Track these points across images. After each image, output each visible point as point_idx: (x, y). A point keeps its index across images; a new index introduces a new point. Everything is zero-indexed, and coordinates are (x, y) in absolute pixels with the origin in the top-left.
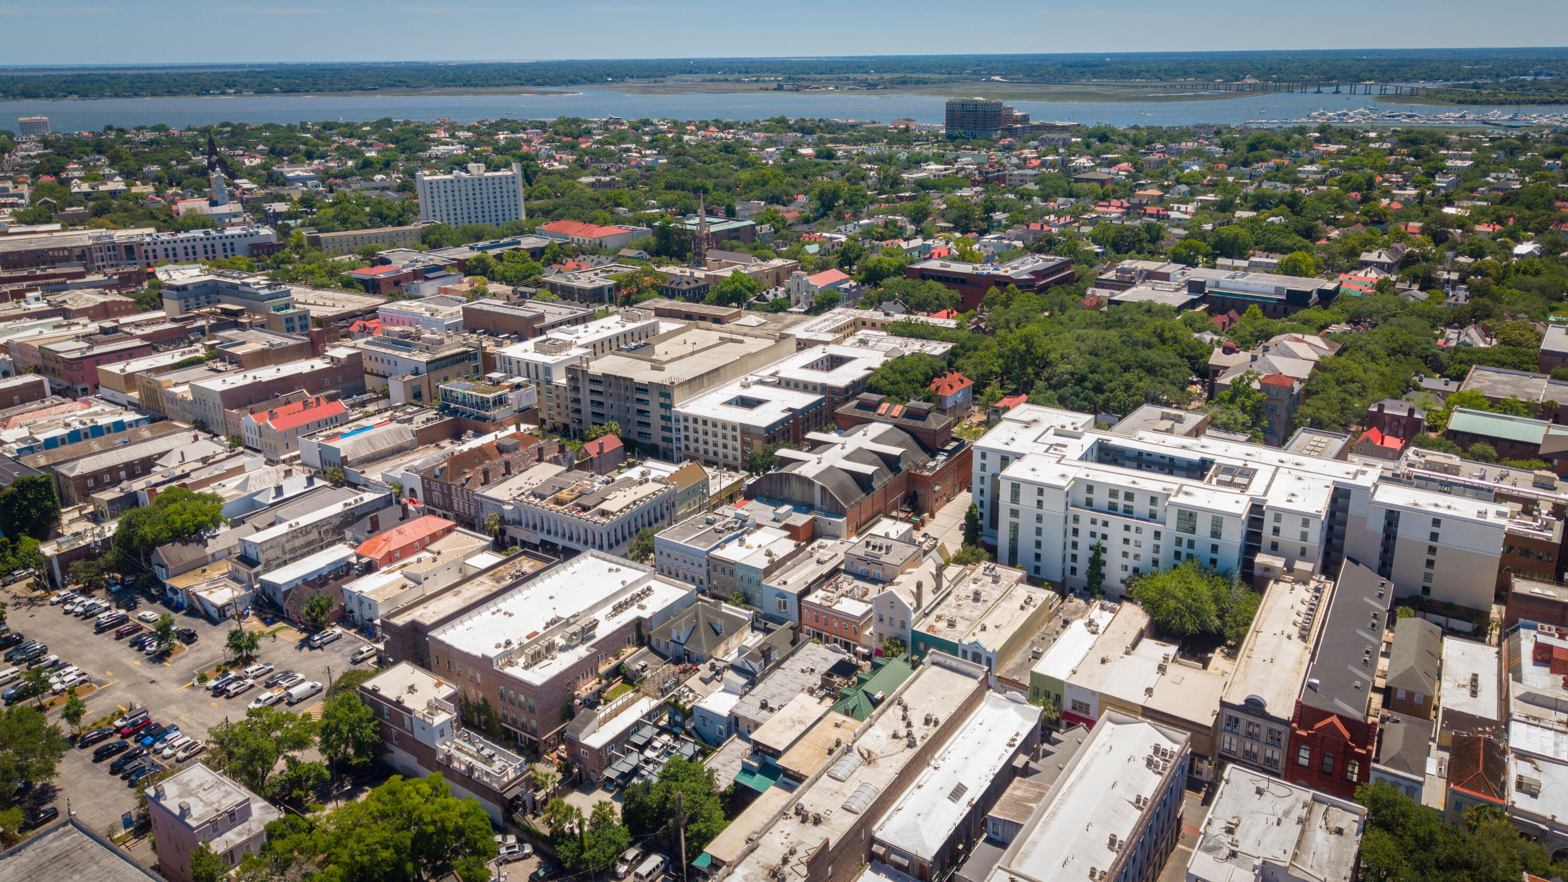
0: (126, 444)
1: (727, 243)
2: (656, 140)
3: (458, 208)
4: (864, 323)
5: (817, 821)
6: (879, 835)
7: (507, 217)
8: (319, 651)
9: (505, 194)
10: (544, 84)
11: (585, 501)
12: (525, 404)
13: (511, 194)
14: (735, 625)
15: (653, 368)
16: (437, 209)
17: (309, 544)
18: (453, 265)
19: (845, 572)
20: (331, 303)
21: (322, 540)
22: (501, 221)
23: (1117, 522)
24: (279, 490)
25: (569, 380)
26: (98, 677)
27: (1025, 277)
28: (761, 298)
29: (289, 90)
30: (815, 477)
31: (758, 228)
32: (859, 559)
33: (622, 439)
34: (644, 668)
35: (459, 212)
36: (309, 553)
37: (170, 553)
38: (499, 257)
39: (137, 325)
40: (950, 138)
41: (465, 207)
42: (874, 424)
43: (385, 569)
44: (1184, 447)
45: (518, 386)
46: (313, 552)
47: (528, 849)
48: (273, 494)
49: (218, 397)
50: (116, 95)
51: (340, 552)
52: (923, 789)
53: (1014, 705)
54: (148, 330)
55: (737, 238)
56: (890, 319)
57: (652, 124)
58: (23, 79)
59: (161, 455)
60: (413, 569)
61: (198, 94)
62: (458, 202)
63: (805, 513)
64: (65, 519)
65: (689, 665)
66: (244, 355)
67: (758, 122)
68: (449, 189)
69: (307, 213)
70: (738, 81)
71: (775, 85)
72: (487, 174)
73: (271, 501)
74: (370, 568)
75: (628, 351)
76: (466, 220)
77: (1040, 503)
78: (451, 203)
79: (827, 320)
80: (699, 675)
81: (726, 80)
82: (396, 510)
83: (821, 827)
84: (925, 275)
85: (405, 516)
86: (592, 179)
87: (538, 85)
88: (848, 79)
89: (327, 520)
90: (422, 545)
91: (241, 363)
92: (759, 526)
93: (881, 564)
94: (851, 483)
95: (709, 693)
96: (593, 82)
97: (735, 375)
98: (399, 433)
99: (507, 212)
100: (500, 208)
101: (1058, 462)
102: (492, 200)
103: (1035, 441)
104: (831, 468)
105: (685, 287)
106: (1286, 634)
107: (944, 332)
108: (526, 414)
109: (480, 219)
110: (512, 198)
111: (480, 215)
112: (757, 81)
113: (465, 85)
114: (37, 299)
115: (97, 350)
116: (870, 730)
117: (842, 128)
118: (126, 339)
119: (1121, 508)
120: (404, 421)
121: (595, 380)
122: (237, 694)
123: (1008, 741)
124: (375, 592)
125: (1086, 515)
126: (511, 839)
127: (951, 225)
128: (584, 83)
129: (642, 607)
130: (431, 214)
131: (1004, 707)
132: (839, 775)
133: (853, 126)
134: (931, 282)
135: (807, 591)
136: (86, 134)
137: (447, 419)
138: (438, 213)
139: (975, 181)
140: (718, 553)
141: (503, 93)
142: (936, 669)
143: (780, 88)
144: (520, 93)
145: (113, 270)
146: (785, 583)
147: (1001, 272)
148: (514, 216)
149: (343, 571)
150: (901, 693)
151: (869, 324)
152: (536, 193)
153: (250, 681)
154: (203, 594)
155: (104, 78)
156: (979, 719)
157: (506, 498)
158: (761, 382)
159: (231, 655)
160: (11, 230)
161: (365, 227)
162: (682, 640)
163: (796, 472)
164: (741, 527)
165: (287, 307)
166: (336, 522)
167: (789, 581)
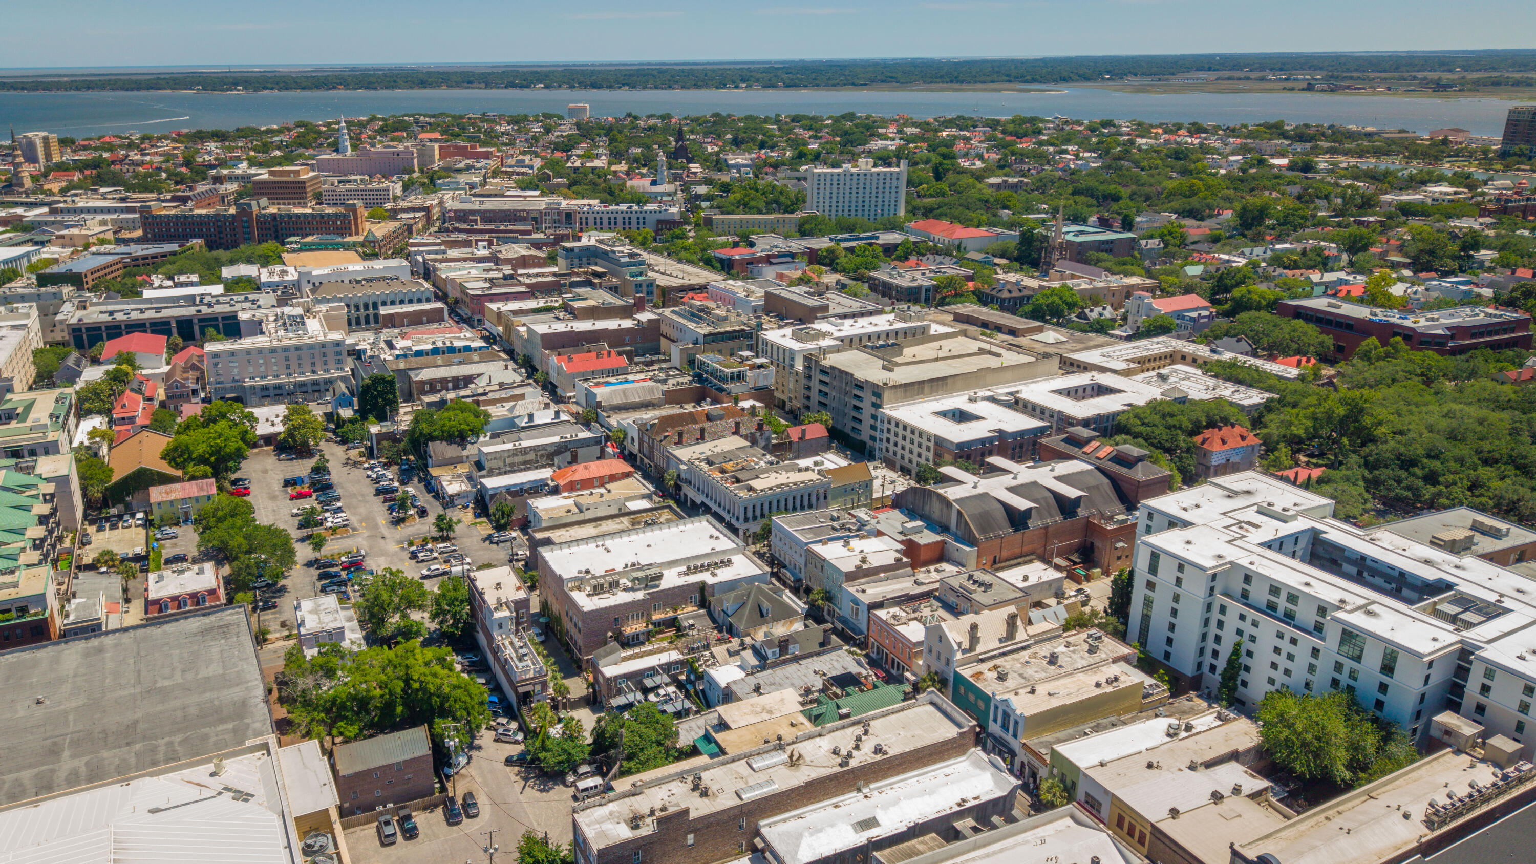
0: (460, 363)
1: (1093, 255)
2: (1102, 143)
3: (841, 200)
4: (1184, 357)
5: (705, 794)
6: (764, 831)
7: (886, 212)
8: (494, 546)
9: (887, 190)
10: (1033, 81)
11: (740, 475)
12: (761, 383)
13: (894, 190)
14: (787, 613)
15: (884, 368)
16: (821, 200)
17: (525, 463)
18: (803, 254)
19: (937, 599)
20: (681, 275)
21: (537, 462)
22: (879, 216)
23: (1268, 628)
24: (531, 417)
25: (805, 367)
26: (356, 525)
27: (1440, 332)
28: (1083, 316)
29: (791, 85)
30: (955, 501)
31: (1143, 242)
32: (952, 589)
33: (829, 430)
34: (692, 626)
35: (840, 204)
36: (525, 470)
37: (438, 449)
38: (851, 250)
39: (529, 276)
40: (1503, 155)
41: (847, 200)
42: (1075, 462)
43: (566, 494)
44: (1427, 562)
45: (761, 366)
46: (529, 469)
47: (520, 737)
48: (526, 420)
49: (539, 338)
50: (656, 87)
51: (545, 473)
52: (838, 810)
53: (993, 770)
54: (534, 280)
55: (1109, 251)
56: (1216, 357)
57: (1114, 126)
58: (599, 72)
59: (479, 375)
60: (581, 500)
61: (717, 88)
62: (841, 195)
63: (938, 533)
64: (402, 411)
65: (727, 636)
66: (578, 309)
67: (1245, 126)
68: (835, 182)
69: (722, 196)
70: (1262, 79)
71: (1305, 85)
72: (874, 170)
73: (523, 424)
74: (555, 491)
75: (872, 348)
76: (846, 212)
77: (1179, 581)
78: (834, 196)
79: (1138, 347)
80: (729, 645)
81: (1248, 78)
82: (596, 450)
83: (705, 800)
84: (1299, 313)
85: (602, 456)
86: (999, 180)
87: (1027, 82)
88: (1415, 78)
89: (544, 447)
90: (602, 482)
91: (575, 314)
92: (879, 533)
93: (969, 600)
94: (1000, 514)
95: (727, 663)
96: (1087, 79)
97: (967, 388)
98: (651, 390)
99: (886, 208)
100: (880, 203)
101: (1229, 542)
102: (874, 194)
103: (1224, 514)
104: (985, 495)
105: (1005, 295)
106: (1403, 809)
107: (1271, 382)
108: (762, 393)
109: (860, 212)
110: (893, 194)
111: (860, 208)
112: (1286, 79)
113: (952, 82)
114: (484, 247)
115: (494, 291)
116: (818, 739)
117: (1351, 136)
118: (516, 285)
119: (1280, 611)
120: (659, 381)
121: (824, 371)
122: (423, 561)
123: (959, 801)
124: (546, 510)
125: (1235, 608)
126: (514, 725)
127: (1408, 261)
128: (1077, 81)
129: (713, 575)
130: (815, 204)
131: (983, 769)
132: (754, 766)
133: (1369, 135)
134: (1299, 323)
135: (880, 605)
136: (610, 119)
137: (695, 385)
138: (821, 204)
139: (1485, 210)
140: (818, 548)
141: (985, 90)
142: (931, 708)
143: (1310, 88)
144: (1000, 90)
145: (552, 231)
146: (864, 591)
147: (1408, 323)
148: (892, 212)
149: (538, 489)
150: (874, 718)
151: (1189, 359)
152: (931, 191)
153: (435, 554)
154: (445, 484)
155: (655, 73)
156: (948, 771)
157: (685, 459)
158: (992, 399)
159: (434, 532)
160: (508, 193)
161: (760, 212)
162: (729, 613)
163: (941, 491)
164: (858, 530)
165: (641, 274)
166: (552, 449)
167: (869, 591)
